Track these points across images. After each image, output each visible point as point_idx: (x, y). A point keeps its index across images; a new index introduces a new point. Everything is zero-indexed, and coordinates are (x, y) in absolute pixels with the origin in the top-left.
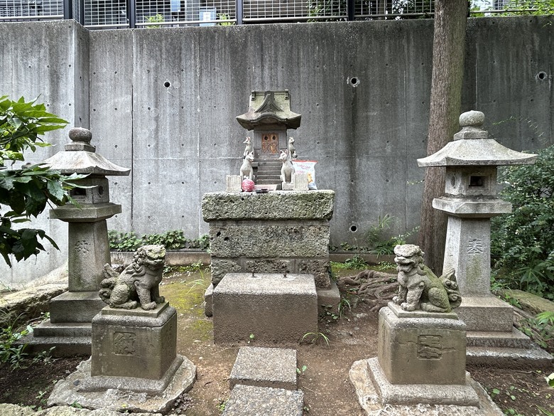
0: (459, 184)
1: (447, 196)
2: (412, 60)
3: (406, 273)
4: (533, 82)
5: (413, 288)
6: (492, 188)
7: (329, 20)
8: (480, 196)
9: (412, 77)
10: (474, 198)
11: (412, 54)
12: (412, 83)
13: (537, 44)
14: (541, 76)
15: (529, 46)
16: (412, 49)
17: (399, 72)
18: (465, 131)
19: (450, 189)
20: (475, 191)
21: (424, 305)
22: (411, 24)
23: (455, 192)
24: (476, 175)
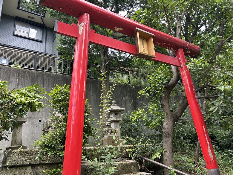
0: (113, 114)
1: (111, 118)
2: (91, 90)
3: (108, 127)
4: (121, 99)
5: (109, 130)
6: (119, 115)
7: (66, 74)
8: (117, 117)
9: (92, 95)
10: (116, 117)
11: (91, 88)
12: (92, 96)
13: (121, 90)
14: (123, 98)
15: (119, 90)
16: (91, 87)
17: (88, 93)
18: (113, 104)
19: (111, 116)
20: (116, 116)
21: (112, 133)
22: (91, 80)
23: (112, 116)
24: (116, 112)
